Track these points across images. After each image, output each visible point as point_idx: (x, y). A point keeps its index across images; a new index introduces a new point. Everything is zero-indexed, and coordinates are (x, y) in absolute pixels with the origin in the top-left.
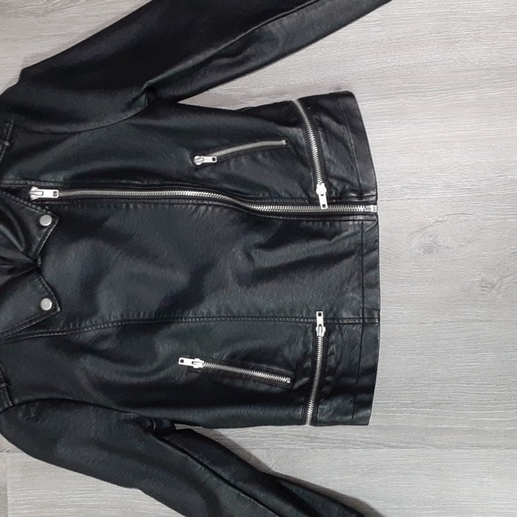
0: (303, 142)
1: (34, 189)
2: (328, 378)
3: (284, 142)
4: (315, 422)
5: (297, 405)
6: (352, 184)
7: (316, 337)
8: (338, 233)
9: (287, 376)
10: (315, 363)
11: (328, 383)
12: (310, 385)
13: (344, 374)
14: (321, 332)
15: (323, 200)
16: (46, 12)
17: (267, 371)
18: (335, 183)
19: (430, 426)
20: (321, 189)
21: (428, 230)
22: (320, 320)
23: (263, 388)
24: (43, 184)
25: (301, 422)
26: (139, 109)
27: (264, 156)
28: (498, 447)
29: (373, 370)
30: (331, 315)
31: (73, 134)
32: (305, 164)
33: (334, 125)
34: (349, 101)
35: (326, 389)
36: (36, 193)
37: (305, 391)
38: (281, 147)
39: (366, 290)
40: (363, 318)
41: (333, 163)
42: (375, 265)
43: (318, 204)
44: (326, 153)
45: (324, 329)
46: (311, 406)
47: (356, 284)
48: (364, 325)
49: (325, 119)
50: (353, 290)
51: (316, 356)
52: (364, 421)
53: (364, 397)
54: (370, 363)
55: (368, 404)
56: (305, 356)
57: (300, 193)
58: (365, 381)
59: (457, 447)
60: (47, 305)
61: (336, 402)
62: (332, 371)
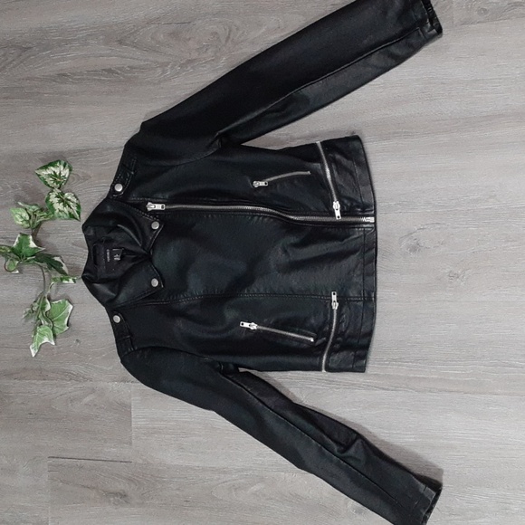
0: (321, 172)
1: (149, 203)
2: (339, 339)
3: (309, 172)
4: (329, 369)
5: (316, 356)
6: (356, 201)
7: (332, 310)
8: (349, 236)
9: (311, 337)
10: (331, 328)
11: (338, 342)
12: (325, 343)
13: (349, 336)
14: (335, 306)
15: (338, 213)
16: (160, 82)
17: (298, 333)
18: (346, 201)
19: (412, 375)
20: (336, 205)
21: (413, 235)
22: (334, 298)
23: (295, 344)
24: (155, 200)
25: (318, 369)
26: (215, 149)
28: (458, 392)
29: (370, 334)
30: (342, 295)
31: (172, 167)
32: (324, 188)
33: (344, 161)
34: (356, 144)
35: (337, 346)
36: (151, 207)
37: (322, 347)
38: (307, 176)
39: (366, 277)
40: (364, 297)
41: (343, 187)
42: (374, 259)
43: (334, 216)
44: (338, 180)
45: (337, 304)
46: (325, 357)
47: (359, 272)
48: (365, 302)
49: (338, 157)
50: (358, 276)
51: (332, 323)
52: (362, 369)
54: (368, 329)
55: (364, 357)
56: (324, 324)
57: (322, 207)
58: (364, 341)
59: (430, 391)
60: (155, 283)
61: (343, 355)
62: (342, 334)
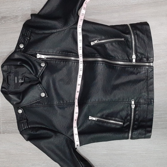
0: (130, 40)
1: (38, 54)
2: (136, 123)
3: (123, 39)
4: (132, 138)
5: (126, 132)
6: (145, 55)
7: (131, 108)
8: (140, 72)
9: (121, 122)
10: (131, 117)
11: (136, 124)
12: (129, 125)
13: (141, 121)
14: (133, 106)
15: (134, 61)
17: (115, 120)
18: (139, 55)
20: (134, 57)
22: (133, 102)
23: (114, 126)
24: (41, 53)
25: (127, 138)
27: (116, 44)
29: (151, 120)
30: (137, 101)
32: (129, 48)
33: (141, 34)
34: (147, 27)
35: (135, 126)
36: (39, 56)
37: (128, 127)
38: (122, 41)
39: (149, 92)
40: (148, 102)
41: (139, 47)
42: (152, 84)
43: (132, 62)
44: (137, 44)
45: (134, 105)
46: (130, 132)
47: (146, 90)
48: (148, 104)
49: (138, 32)
50: (145, 92)
51: (131, 115)
52: (149, 137)
53: (149, 129)
54: (151, 117)
55: (150, 132)
56: (127, 115)
57: (126, 57)
58: (149, 124)
60: (43, 95)
61: (140, 131)
62: (137, 120)
